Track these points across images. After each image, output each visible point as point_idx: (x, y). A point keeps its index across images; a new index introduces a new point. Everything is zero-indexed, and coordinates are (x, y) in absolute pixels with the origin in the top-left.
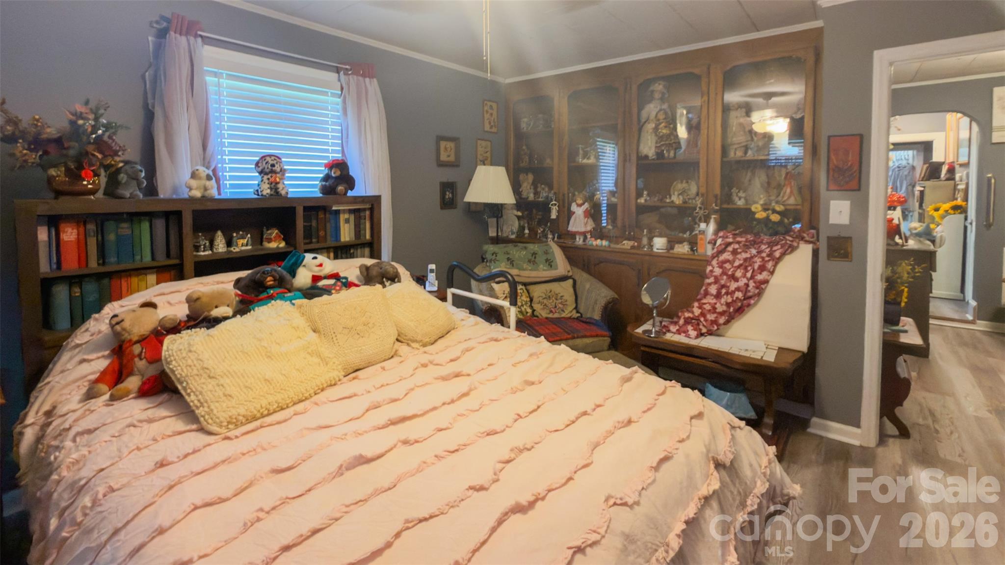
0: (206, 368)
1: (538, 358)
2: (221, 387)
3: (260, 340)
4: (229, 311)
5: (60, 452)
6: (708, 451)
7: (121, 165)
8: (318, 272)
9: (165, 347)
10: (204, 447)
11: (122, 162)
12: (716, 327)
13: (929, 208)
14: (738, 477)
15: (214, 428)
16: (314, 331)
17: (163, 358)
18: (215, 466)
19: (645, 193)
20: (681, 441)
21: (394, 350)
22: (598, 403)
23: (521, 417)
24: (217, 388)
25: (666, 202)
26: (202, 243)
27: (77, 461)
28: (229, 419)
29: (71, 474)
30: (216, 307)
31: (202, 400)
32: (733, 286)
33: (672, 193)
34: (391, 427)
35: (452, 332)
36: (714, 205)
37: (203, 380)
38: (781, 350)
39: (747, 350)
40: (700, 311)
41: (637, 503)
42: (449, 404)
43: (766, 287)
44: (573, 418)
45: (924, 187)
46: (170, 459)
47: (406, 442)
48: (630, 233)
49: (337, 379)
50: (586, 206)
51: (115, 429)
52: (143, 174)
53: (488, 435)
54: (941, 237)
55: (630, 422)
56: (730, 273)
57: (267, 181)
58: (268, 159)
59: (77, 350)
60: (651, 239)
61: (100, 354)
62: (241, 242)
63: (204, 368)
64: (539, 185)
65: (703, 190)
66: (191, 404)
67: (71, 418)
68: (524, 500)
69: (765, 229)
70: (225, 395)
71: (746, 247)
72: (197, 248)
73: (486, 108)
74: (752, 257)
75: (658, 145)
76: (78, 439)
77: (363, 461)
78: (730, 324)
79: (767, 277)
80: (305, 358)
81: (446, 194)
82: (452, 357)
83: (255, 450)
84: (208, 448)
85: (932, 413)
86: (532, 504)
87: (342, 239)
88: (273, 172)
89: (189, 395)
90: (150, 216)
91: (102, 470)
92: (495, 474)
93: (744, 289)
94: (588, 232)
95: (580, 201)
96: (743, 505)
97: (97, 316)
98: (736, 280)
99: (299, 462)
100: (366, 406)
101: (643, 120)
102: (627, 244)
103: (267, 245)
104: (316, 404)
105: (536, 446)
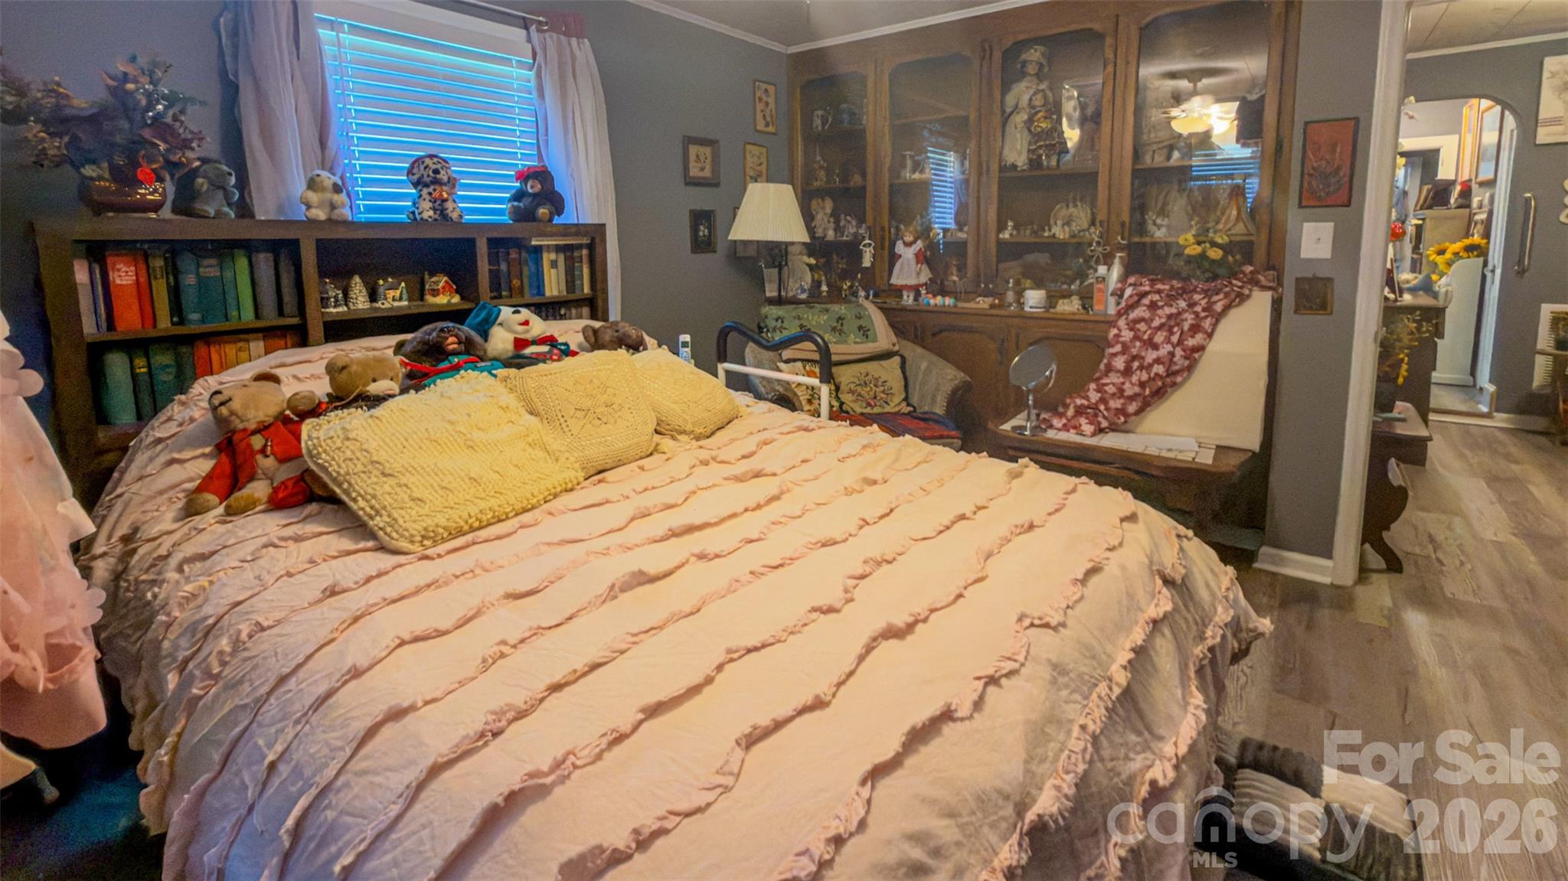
0: (377, 462)
1: (875, 451)
2: (404, 488)
3: (451, 423)
4: (395, 387)
5: (160, 588)
6: (1151, 563)
7: (197, 164)
8: (521, 332)
9: (304, 436)
10: (394, 568)
11: (199, 159)
12: (1122, 419)
13: (1430, 252)
14: (1192, 598)
15: (404, 545)
16: (531, 413)
17: (304, 451)
18: (418, 591)
19: (1010, 224)
20: (1111, 549)
21: (654, 444)
22: (979, 504)
23: (868, 524)
24: (398, 490)
25: (1042, 237)
26: (332, 293)
27: (194, 596)
28: (423, 533)
29: (185, 614)
30: (374, 381)
31: (377, 506)
32: (1151, 356)
33: (1052, 221)
34: (673, 540)
35: (736, 421)
36: (1119, 238)
37: (374, 480)
38: (1221, 449)
39: (1170, 450)
40: (1099, 395)
41: (1063, 625)
42: (754, 510)
43: (1200, 357)
44: (946, 522)
45: (1423, 219)
46: (345, 584)
47: (702, 557)
48: (986, 286)
49: (575, 482)
50: (919, 244)
51: (246, 551)
52: (233, 180)
53: (824, 545)
54: (1447, 292)
55: (1031, 527)
56: (1146, 337)
57: (428, 197)
58: (428, 161)
59: (159, 447)
60: (1020, 294)
61: (199, 452)
62: (391, 294)
63: (373, 462)
64: (843, 216)
65: (1101, 216)
66: (361, 513)
67: (167, 543)
68: (900, 620)
69: (1198, 273)
70: (413, 499)
71: (1171, 299)
72: (324, 301)
73: (758, 94)
74: (1179, 314)
75: (1034, 147)
76: (186, 568)
77: (642, 579)
78: (1143, 414)
79: (1201, 342)
80: (524, 450)
81: (699, 230)
82: (746, 452)
83: (472, 571)
84: (399, 570)
85: (1432, 539)
86: (910, 628)
87: (548, 293)
88: (436, 182)
89: (355, 500)
90: (248, 246)
91: (239, 603)
92: (846, 591)
93: (1166, 360)
94: (922, 286)
95: (909, 238)
96: (1202, 638)
97: (183, 397)
98: (1156, 347)
99: (545, 584)
100: (631, 513)
101: (1008, 110)
102: (983, 303)
103: (430, 299)
104: (550, 513)
105: (899, 558)
